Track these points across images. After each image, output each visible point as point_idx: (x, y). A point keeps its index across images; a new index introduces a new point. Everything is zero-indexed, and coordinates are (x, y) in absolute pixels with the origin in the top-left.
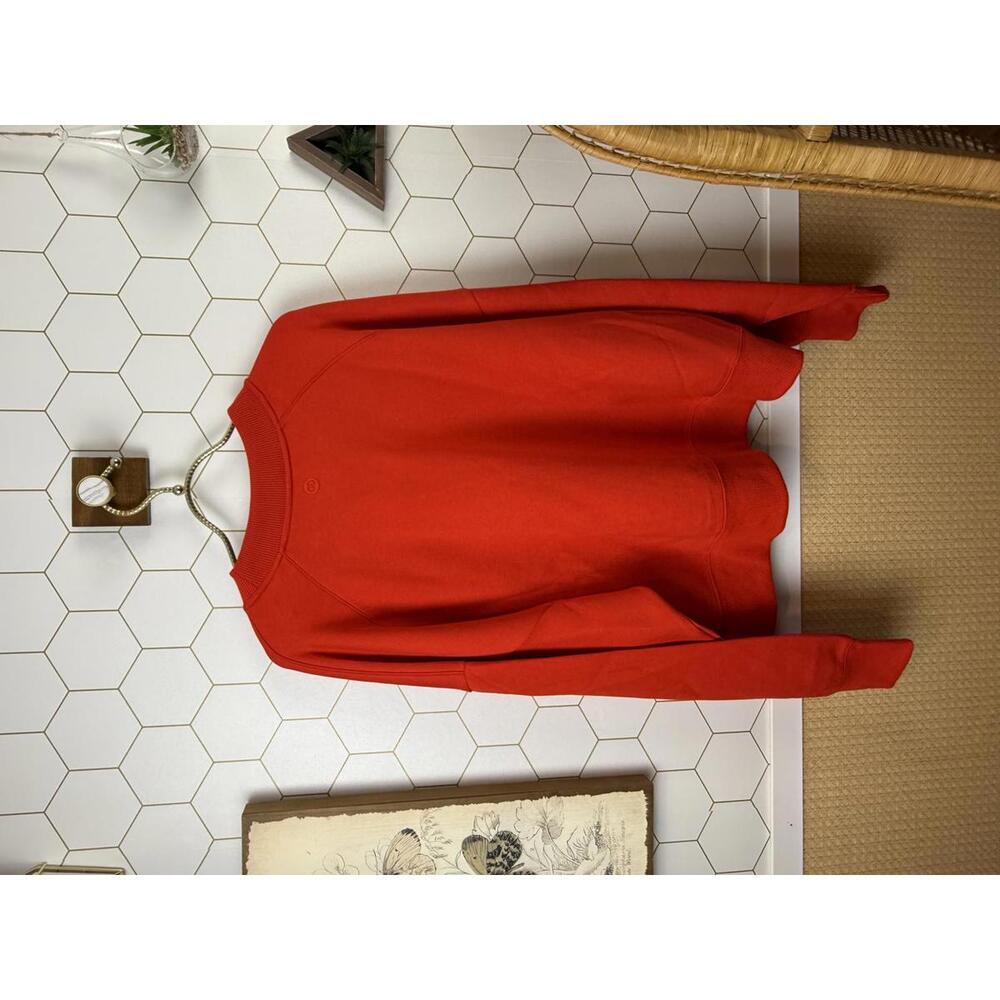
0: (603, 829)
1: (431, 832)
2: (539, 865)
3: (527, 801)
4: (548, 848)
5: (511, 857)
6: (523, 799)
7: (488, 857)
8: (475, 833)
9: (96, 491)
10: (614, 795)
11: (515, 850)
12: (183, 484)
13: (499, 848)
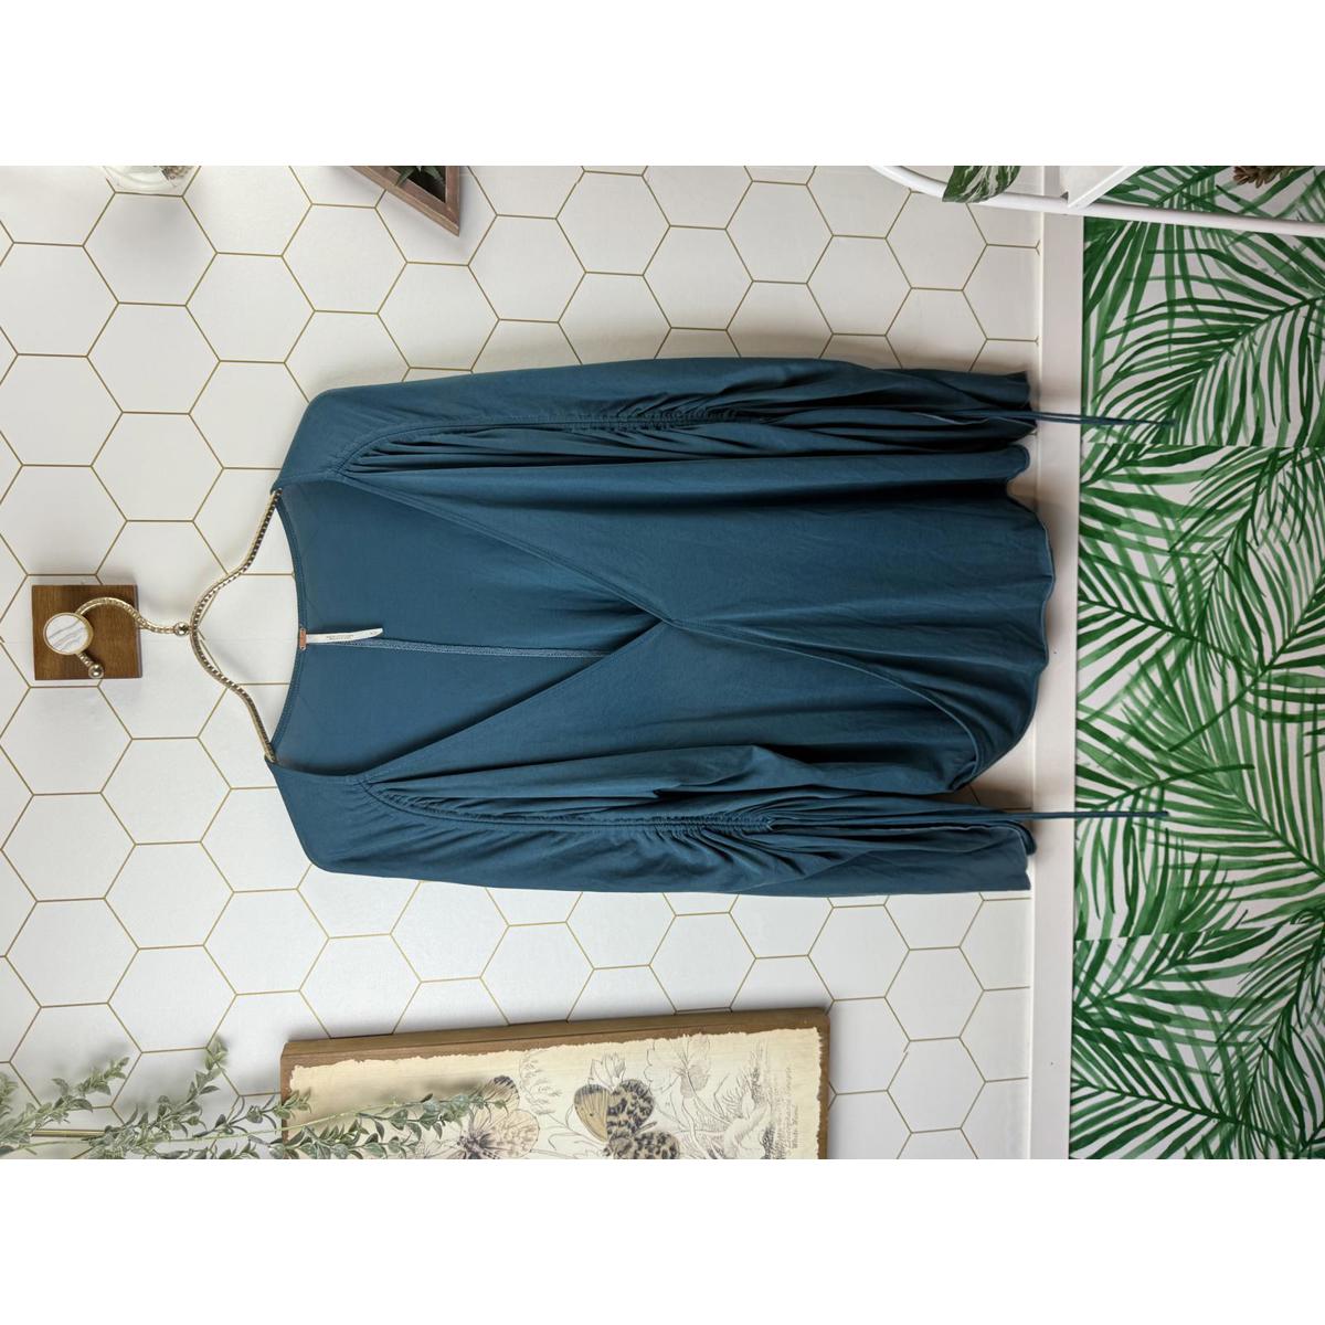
0: (761, 1079)
1: (533, 1080)
2: (676, 1125)
3: (662, 1041)
4: (689, 1102)
5: (640, 1114)
6: (656, 1038)
7: (609, 1113)
8: (592, 1083)
9: (68, 633)
10: (778, 1031)
11: (645, 1105)
12: (188, 623)
13: (624, 1102)
